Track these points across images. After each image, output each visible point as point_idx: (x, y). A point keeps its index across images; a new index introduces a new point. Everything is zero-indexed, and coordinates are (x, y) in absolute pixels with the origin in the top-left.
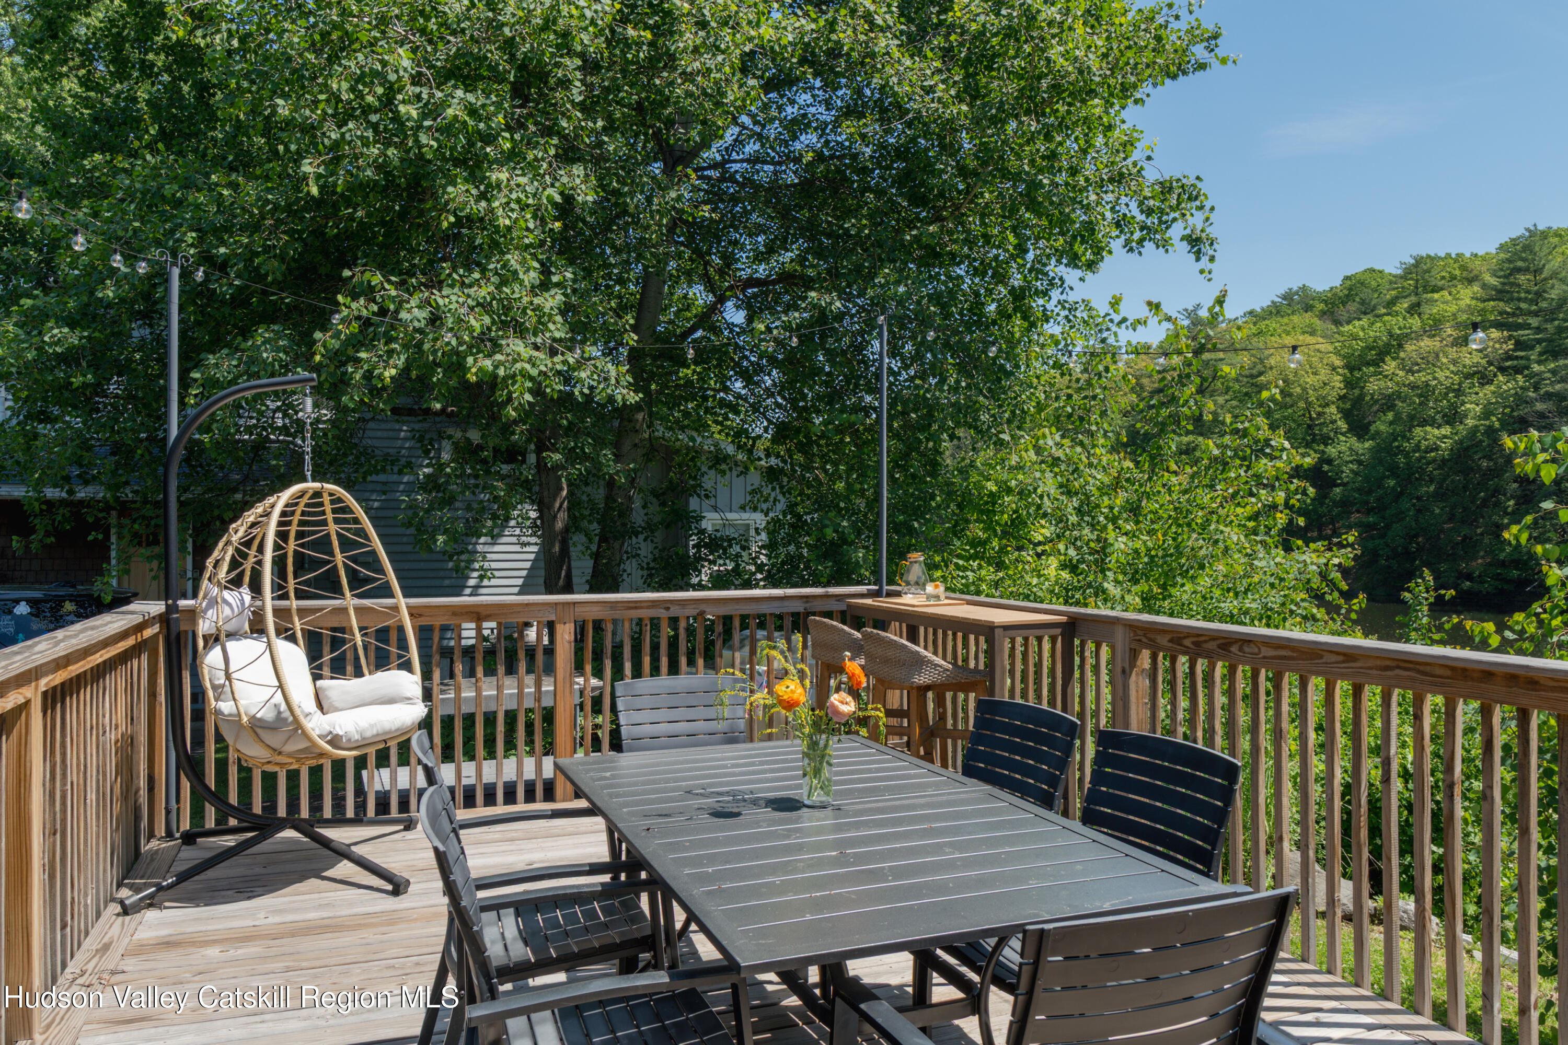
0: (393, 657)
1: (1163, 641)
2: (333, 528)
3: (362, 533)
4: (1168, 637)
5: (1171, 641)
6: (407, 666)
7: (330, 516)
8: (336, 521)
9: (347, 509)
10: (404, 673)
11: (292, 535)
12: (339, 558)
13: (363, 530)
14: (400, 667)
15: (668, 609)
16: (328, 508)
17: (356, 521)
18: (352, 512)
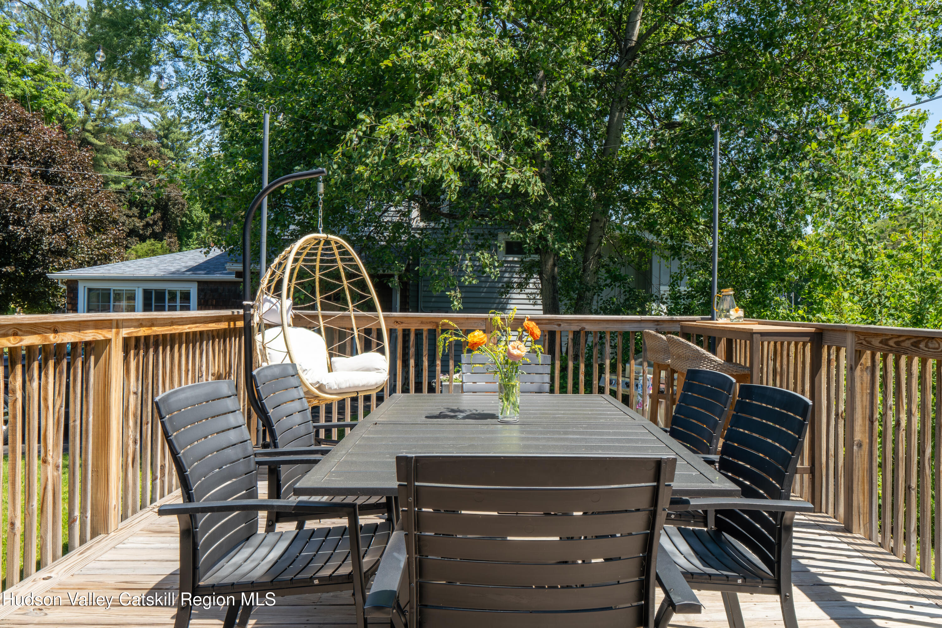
0: (374, 345)
1: (876, 342)
2: (340, 264)
3: (357, 268)
4: (880, 339)
5: (881, 342)
6: (382, 351)
7: (338, 257)
8: (342, 260)
9: (346, 253)
10: (378, 355)
11: (317, 268)
12: (345, 282)
13: (357, 265)
14: (378, 351)
15: (560, 325)
16: (336, 251)
17: (352, 260)
18: (349, 254)
